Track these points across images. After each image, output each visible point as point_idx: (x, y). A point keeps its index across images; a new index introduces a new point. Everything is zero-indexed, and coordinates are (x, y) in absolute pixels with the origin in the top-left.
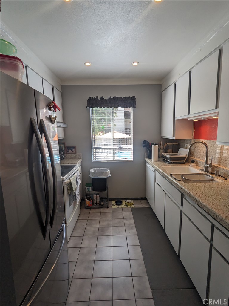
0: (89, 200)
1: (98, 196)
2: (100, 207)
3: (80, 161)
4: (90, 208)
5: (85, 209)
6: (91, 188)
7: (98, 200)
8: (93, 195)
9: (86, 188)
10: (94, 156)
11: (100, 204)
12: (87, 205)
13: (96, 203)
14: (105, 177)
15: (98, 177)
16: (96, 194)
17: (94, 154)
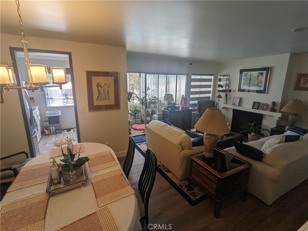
0: (47, 130)
1: (54, 127)
2: (56, 133)
3: (38, 107)
4: (48, 135)
5: (45, 136)
6: (48, 123)
7: (54, 130)
8: (50, 126)
9: (45, 123)
10: (49, 103)
11: (56, 132)
12: (46, 133)
13: (53, 132)
14: (57, 115)
15: (53, 116)
16: (52, 126)
17: (49, 105)
